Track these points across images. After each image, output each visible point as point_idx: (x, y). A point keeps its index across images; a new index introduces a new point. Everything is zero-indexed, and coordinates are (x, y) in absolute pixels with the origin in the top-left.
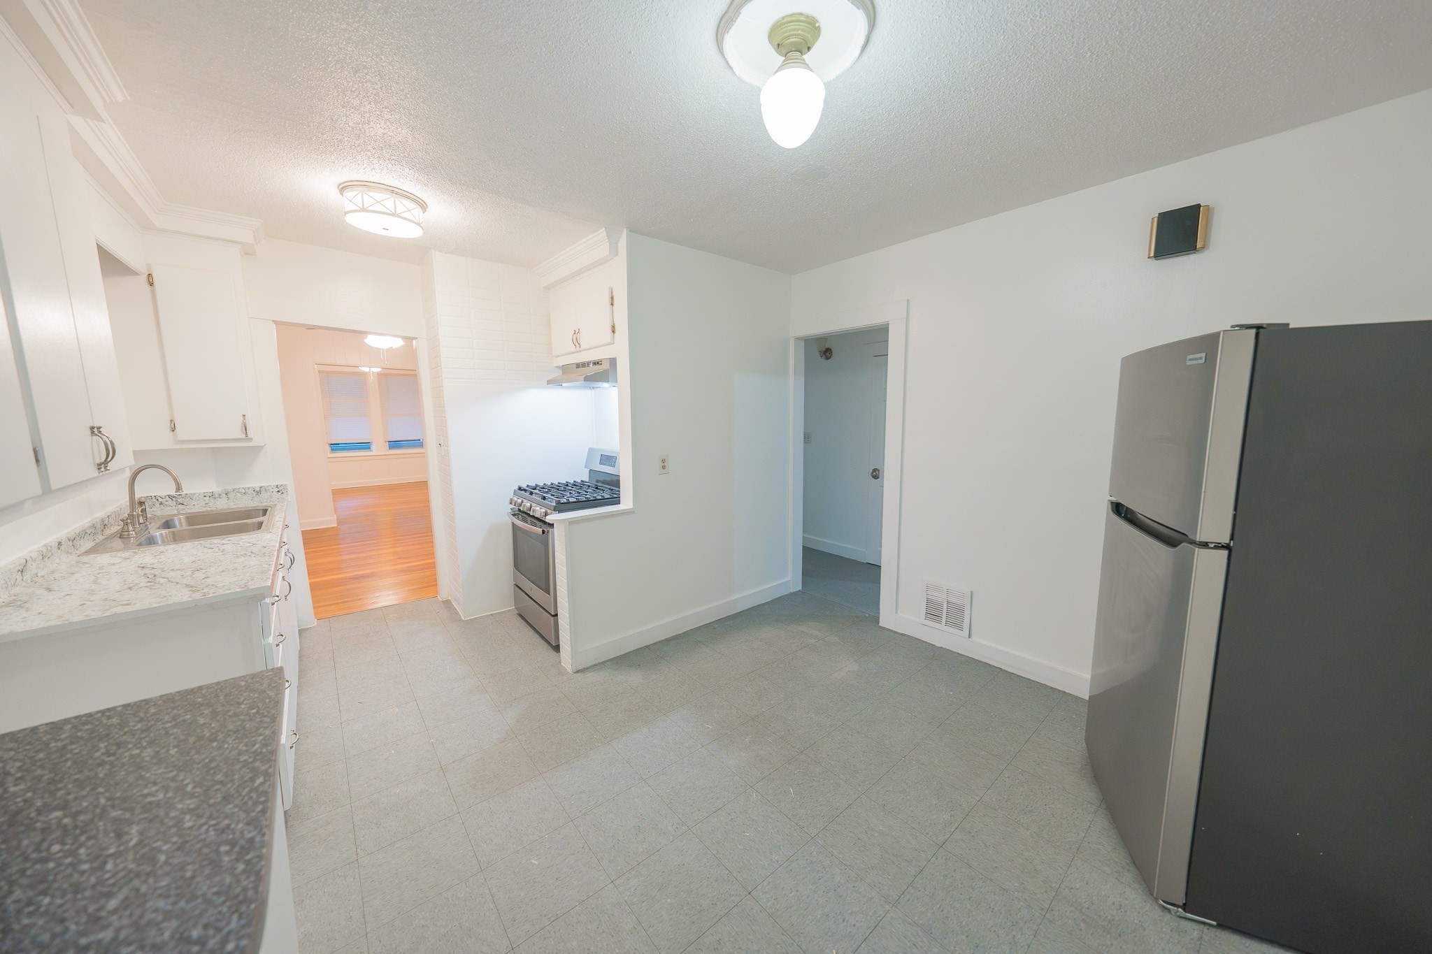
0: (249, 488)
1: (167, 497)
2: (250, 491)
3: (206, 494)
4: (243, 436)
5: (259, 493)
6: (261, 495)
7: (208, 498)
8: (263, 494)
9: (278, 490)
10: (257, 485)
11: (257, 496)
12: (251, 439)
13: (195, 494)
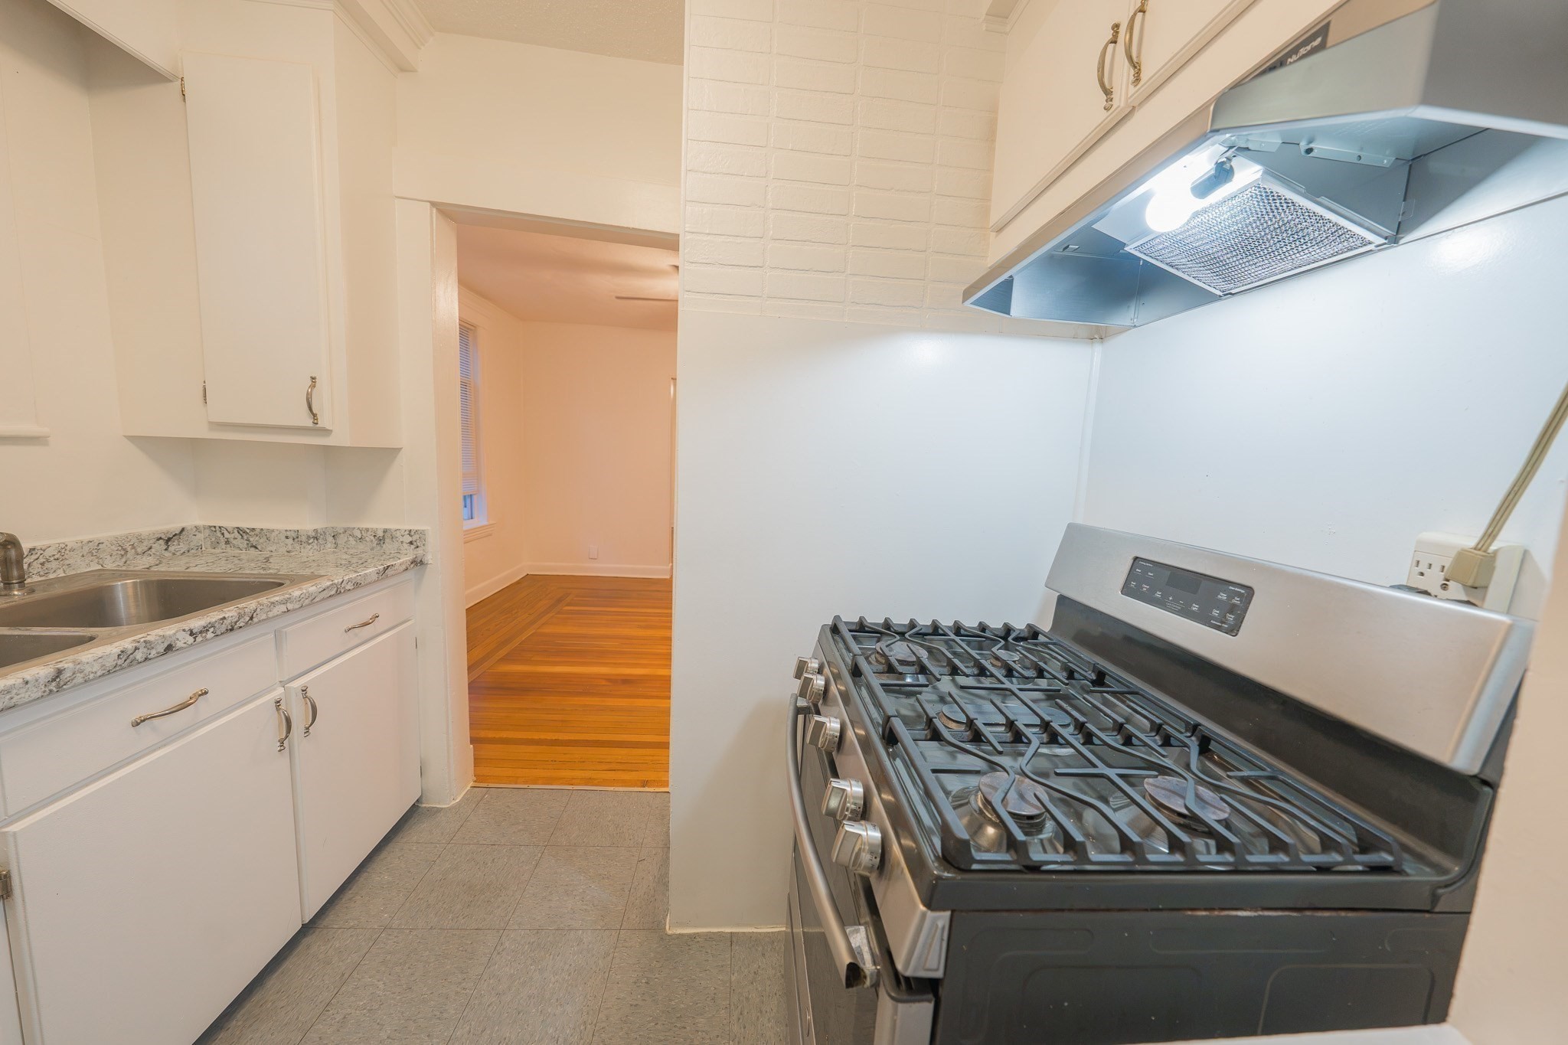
0: (367, 530)
1: (236, 531)
2: (369, 537)
3: (288, 534)
4: (309, 423)
5: (381, 540)
6: (384, 546)
7: (290, 541)
8: (389, 546)
9: (410, 539)
10: (379, 525)
11: (379, 548)
12: (326, 432)
13: (273, 531)
